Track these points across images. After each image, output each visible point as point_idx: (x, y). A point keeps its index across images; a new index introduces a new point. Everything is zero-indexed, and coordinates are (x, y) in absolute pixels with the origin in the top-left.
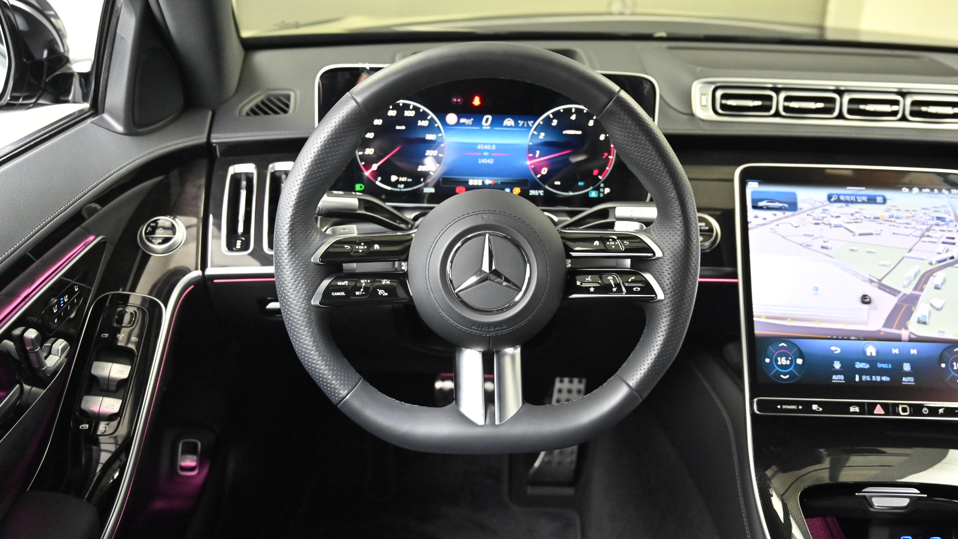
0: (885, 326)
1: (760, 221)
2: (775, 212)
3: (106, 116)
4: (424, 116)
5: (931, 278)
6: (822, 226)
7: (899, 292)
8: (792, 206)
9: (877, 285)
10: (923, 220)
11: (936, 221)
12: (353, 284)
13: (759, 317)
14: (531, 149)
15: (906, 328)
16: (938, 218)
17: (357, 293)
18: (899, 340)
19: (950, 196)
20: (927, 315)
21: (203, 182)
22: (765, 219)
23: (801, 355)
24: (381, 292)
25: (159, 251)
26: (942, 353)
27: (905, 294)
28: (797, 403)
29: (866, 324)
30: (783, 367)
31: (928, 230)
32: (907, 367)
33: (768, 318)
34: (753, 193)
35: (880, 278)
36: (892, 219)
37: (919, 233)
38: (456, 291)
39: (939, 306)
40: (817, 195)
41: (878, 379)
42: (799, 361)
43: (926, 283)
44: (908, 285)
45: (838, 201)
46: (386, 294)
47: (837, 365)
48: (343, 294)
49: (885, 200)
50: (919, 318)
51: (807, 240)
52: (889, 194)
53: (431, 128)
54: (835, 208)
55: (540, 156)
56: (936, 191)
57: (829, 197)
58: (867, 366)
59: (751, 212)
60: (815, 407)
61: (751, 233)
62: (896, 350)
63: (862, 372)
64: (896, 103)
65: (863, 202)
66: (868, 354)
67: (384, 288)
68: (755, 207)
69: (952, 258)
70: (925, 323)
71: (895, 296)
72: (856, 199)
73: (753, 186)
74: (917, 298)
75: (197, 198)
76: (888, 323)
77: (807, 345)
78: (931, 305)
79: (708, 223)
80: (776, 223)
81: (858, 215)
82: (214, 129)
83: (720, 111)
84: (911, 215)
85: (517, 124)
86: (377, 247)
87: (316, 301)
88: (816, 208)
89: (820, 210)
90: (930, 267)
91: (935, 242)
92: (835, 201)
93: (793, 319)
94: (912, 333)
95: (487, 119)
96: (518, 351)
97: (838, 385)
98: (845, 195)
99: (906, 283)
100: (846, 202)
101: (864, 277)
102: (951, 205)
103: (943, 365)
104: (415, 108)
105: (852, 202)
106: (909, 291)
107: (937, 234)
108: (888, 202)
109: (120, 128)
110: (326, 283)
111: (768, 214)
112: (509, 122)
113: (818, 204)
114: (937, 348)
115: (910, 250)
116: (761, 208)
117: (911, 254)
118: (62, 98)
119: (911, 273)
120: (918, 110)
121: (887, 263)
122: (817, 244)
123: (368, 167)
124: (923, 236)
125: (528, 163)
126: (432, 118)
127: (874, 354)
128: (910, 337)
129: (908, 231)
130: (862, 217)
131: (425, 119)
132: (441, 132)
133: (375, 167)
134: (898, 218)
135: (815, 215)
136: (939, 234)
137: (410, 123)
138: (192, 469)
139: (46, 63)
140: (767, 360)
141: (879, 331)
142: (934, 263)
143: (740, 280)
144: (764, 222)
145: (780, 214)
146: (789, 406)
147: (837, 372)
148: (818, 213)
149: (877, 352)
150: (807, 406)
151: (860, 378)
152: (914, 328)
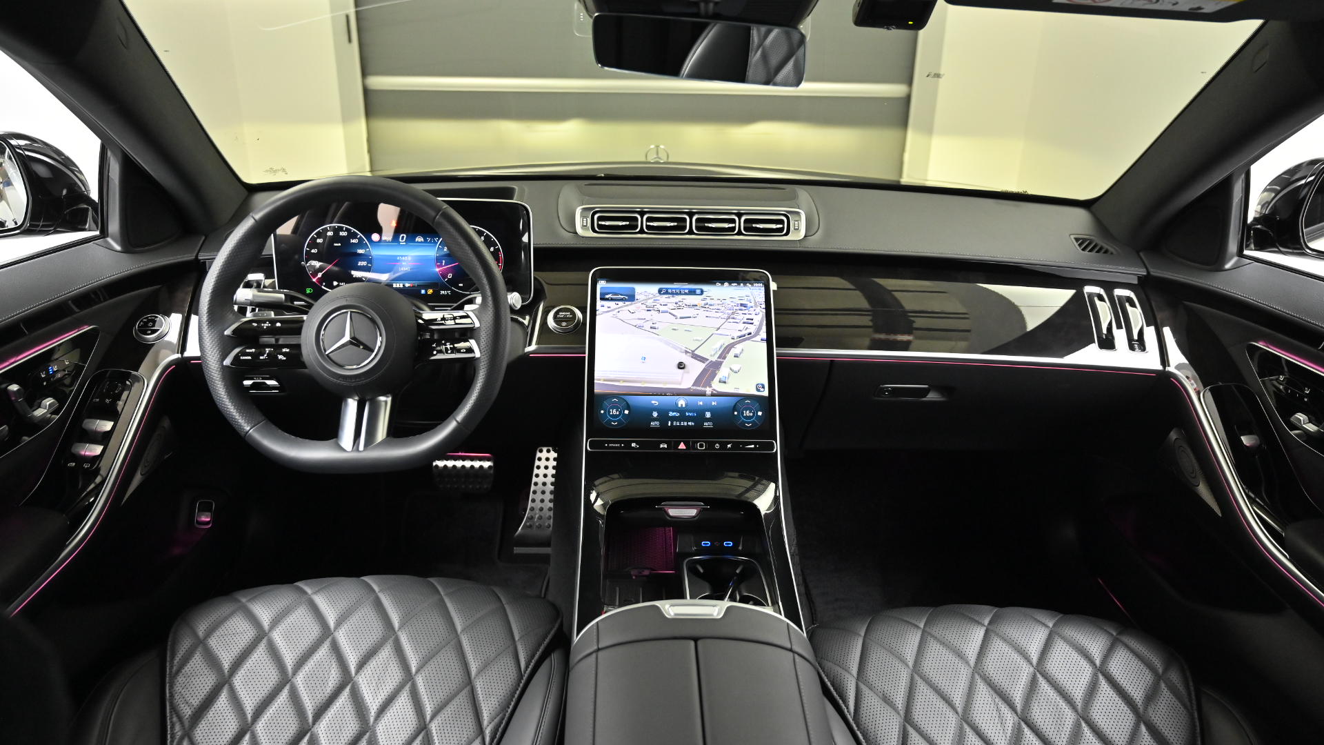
0: (693, 386)
1: (605, 309)
2: (617, 302)
3: (109, 240)
4: (354, 236)
5: (733, 349)
6: (652, 312)
7: (708, 360)
8: (631, 298)
9: (691, 355)
10: (730, 306)
11: (740, 307)
12: (258, 351)
13: (599, 380)
14: (438, 260)
15: (710, 386)
16: (742, 305)
17: (261, 358)
18: (704, 395)
19: (753, 288)
20: (727, 376)
21: (191, 289)
22: (609, 307)
23: (628, 407)
24: (280, 357)
25: (151, 340)
26: (736, 404)
27: (711, 361)
28: (620, 442)
29: (680, 384)
30: (613, 416)
31: (733, 313)
32: (708, 415)
33: (605, 380)
34: (601, 288)
35: (693, 349)
36: (707, 306)
37: (726, 316)
38: (327, 353)
39: (736, 369)
40: (653, 289)
41: (686, 424)
42: (626, 412)
43: (728, 352)
44: (714, 354)
45: (667, 293)
46: (285, 358)
47: (655, 414)
48: (250, 358)
49: (702, 292)
50: (720, 379)
51: (640, 323)
52: (705, 287)
53: (361, 244)
54: (664, 299)
55: (446, 265)
56: (742, 284)
57: (660, 291)
58: (678, 415)
59: (599, 303)
60: (633, 445)
61: (598, 318)
62: (700, 401)
63: (673, 419)
64: (733, 221)
65: (686, 294)
66: (680, 406)
67: (284, 354)
68: (602, 299)
69: (750, 334)
70: (725, 382)
71: (704, 363)
72: (680, 292)
73: (602, 284)
74: (721, 363)
75: (184, 301)
76: (696, 383)
77: (633, 400)
78: (731, 369)
79: (573, 313)
80: (618, 310)
81: (680, 304)
82: (202, 248)
83: (597, 229)
84: (721, 303)
85: (426, 240)
86: (278, 324)
87: (227, 362)
88: (649, 299)
89: (652, 300)
90: (733, 341)
91: (737, 323)
92: (664, 294)
93: (625, 381)
94: (715, 390)
95: (403, 237)
96: (389, 399)
97: (655, 429)
98: (672, 289)
99: (713, 353)
100: (672, 294)
101: (681, 349)
102: (752, 295)
103: (736, 413)
104: (347, 230)
105: (677, 294)
106: (714, 359)
107: (740, 317)
108: (704, 293)
109: (118, 248)
110: (237, 350)
111: (612, 304)
112: (419, 239)
113: (651, 296)
114: (733, 400)
115: (719, 329)
116: (607, 299)
117: (719, 332)
118: (79, 227)
119: (718, 346)
120: (750, 227)
121: (700, 339)
122: (647, 326)
123: (315, 275)
124: (729, 318)
125: (437, 270)
126: (361, 236)
127: (684, 406)
128: (712, 392)
129: (718, 315)
130: (684, 305)
131: (356, 238)
132: (368, 248)
133: (320, 275)
134: (711, 305)
135: (647, 304)
136: (741, 317)
137: (345, 241)
138: (208, 523)
139: (65, 200)
140: (602, 412)
141: (690, 388)
142: (736, 338)
143: (587, 355)
144: (609, 309)
145: (621, 303)
146: (614, 445)
147: (655, 420)
148: (650, 303)
149: (686, 405)
150: (628, 444)
151: (672, 423)
152: (717, 386)
